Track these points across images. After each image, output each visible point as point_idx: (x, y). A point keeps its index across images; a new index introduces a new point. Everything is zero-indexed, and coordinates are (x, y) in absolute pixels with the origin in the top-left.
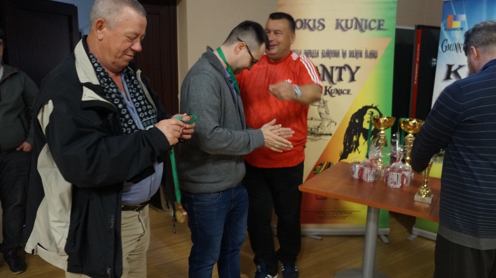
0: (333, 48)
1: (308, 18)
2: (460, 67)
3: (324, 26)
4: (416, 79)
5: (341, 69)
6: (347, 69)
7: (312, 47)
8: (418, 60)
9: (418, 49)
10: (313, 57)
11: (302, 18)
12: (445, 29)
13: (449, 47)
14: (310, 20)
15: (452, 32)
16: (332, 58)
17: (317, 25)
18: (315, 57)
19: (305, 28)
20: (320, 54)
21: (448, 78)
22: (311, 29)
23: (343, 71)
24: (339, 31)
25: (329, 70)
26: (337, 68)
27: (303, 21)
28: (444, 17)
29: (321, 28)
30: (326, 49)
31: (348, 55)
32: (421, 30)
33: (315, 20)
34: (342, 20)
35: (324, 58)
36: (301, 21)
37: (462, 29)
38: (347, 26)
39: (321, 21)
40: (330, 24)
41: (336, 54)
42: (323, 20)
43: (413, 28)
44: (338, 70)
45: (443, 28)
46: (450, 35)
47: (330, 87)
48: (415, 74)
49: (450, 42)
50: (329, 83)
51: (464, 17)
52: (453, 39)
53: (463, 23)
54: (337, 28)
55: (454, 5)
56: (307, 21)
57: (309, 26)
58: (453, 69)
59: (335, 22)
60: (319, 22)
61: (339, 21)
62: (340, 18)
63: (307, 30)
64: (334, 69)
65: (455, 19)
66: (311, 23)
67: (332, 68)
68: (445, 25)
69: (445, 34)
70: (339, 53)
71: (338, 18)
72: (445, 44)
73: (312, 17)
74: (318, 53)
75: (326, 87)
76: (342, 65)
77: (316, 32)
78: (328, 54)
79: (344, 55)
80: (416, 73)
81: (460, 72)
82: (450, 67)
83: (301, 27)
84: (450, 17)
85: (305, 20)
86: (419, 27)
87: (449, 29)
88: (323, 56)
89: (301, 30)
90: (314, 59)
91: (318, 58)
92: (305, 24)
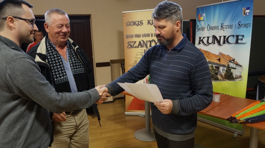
0: (147, 33)
1: (136, 20)
2: (204, 38)
3: (142, 24)
5: (151, 42)
6: (153, 41)
7: (138, 33)
8: (192, 36)
9: (191, 31)
10: (138, 37)
11: (133, 21)
12: (198, 21)
13: (199, 29)
14: (136, 21)
15: (201, 22)
16: (147, 37)
17: (139, 23)
18: (139, 37)
19: (134, 25)
20: (141, 36)
21: (199, 43)
22: (137, 25)
23: (152, 42)
24: (149, 25)
25: (146, 42)
26: (149, 41)
27: (134, 22)
28: (197, 15)
29: (141, 24)
30: (144, 34)
31: (154, 35)
32: (192, 22)
34: (150, 20)
35: (143, 38)
36: (133, 22)
37: (204, 20)
38: (152, 23)
39: (141, 22)
40: (145, 22)
41: (148, 35)
42: (142, 21)
43: (189, 21)
44: (149, 42)
45: (197, 20)
46: (200, 23)
47: (146, 50)
49: (200, 27)
50: (146, 48)
51: (204, 15)
52: (201, 25)
53: (204, 17)
54: (148, 24)
55: (201, 9)
56: (135, 22)
57: (136, 24)
58: (201, 39)
59: (147, 21)
60: (140, 22)
61: (149, 21)
62: (149, 19)
63: (135, 26)
64: (148, 42)
66: (137, 23)
67: (147, 41)
68: (198, 19)
69: (198, 23)
70: (149, 35)
71: (148, 20)
72: (198, 28)
73: (137, 20)
74: (140, 35)
75: (145, 50)
76: (151, 40)
77: (139, 26)
78: (145, 35)
79: (152, 35)
81: (204, 40)
82: (200, 38)
83: (133, 25)
84: (200, 15)
85: (134, 21)
86: (191, 20)
87: (199, 21)
88: (143, 37)
89: (133, 26)
90: (139, 38)
91: (140, 37)
92: (134, 23)
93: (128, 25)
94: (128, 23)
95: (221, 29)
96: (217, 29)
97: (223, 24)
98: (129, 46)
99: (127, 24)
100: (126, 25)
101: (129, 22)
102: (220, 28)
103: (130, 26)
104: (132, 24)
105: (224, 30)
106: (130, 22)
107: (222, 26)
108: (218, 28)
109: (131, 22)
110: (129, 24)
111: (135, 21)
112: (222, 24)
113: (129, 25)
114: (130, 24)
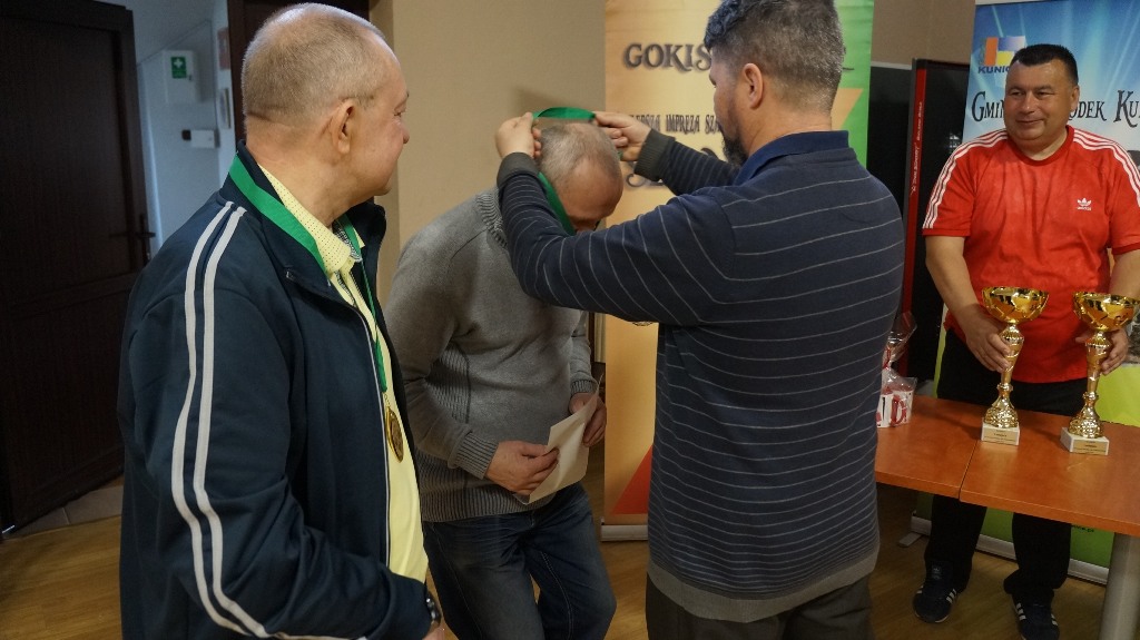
1: (674, 41)
4: (914, 181)
7: (683, 109)
8: (918, 139)
9: (920, 115)
10: (686, 132)
11: (662, 43)
12: (980, 70)
13: (988, 110)
14: (679, 47)
15: (996, 75)
17: (695, 57)
18: (692, 130)
19: (668, 65)
20: (703, 125)
22: (681, 68)
27: (664, 49)
28: (977, 42)
29: (703, 65)
32: (926, 71)
33: (689, 48)
35: (711, 134)
36: (659, 47)
39: (704, 50)
43: (909, 67)
45: (974, 67)
46: (991, 82)
48: (912, 170)
49: (990, 98)
51: (1021, 42)
52: (997, 90)
55: (999, 14)
56: (672, 49)
57: (677, 61)
60: (700, 52)
63: (673, 71)
65: (1002, 46)
66: (681, 55)
68: (980, 60)
69: (979, 81)
72: (981, 103)
73: (683, 41)
74: (697, 123)
77: (692, 74)
80: (916, 168)
83: (659, 63)
84: (991, 42)
85: (668, 47)
86: (920, 64)
87: (990, 70)
88: (710, 130)
89: (659, 70)
90: (690, 135)
91: (697, 134)
92: (667, 56)
93: (632, 60)
94: (634, 53)
95: (1118, 119)
96: (1093, 114)
97: (1130, 94)
98: (631, 175)
99: (627, 55)
100: (619, 59)
101: (639, 46)
102: (1110, 110)
103: (641, 68)
104: (653, 56)
105: (1133, 121)
106: (644, 47)
107: (1121, 105)
108: (1099, 109)
109: (651, 47)
110: (640, 57)
111: (669, 42)
112: (1121, 93)
113: (635, 66)
114: (643, 60)
